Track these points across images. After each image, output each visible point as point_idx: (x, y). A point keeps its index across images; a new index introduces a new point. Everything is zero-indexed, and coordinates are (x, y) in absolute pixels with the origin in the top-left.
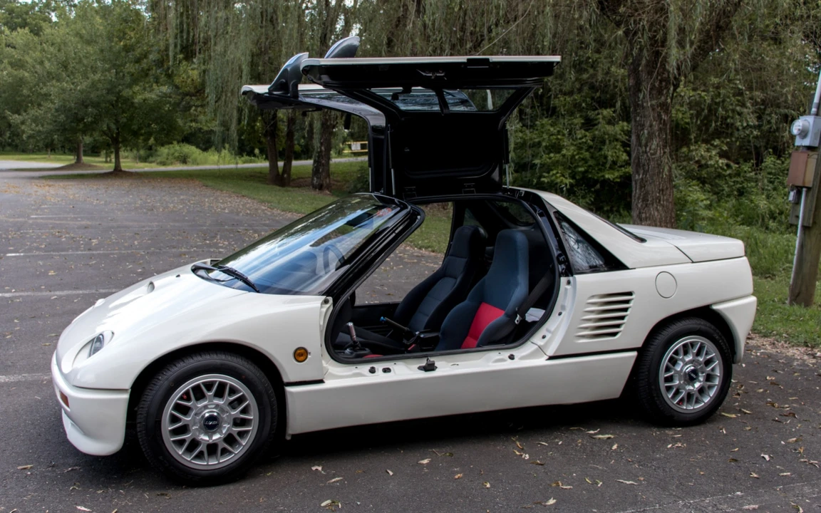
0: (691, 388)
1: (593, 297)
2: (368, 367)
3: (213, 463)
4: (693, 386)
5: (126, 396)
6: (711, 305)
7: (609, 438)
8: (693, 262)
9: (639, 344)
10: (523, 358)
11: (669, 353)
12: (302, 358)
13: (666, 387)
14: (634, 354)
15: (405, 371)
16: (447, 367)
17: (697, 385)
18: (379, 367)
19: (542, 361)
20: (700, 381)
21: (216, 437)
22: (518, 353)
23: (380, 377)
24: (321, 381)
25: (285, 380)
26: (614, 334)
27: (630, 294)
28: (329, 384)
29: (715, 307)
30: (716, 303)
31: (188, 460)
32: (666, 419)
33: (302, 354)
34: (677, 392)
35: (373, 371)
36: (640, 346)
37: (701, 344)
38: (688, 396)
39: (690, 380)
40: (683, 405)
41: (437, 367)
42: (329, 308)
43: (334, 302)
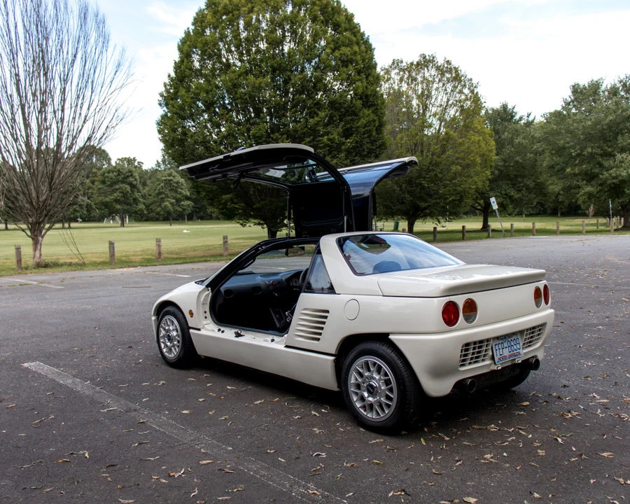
0: (371, 399)
1: (306, 309)
3: (170, 356)
6: (388, 334)
7: (315, 415)
8: (383, 296)
10: (277, 343)
11: (355, 365)
12: (191, 316)
13: (353, 391)
14: (333, 358)
15: (229, 334)
16: (249, 338)
18: (222, 329)
19: (281, 347)
21: (169, 344)
22: (277, 339)
23: (219, 335)
24: (199, 330)
25: (190, 325)
26: (318, 339)
27: (328, 312)
28: (203, 332)
29: (391, 337)
30: (390, 334)
33: (191, 314)
34: (362, 399)
35: (219, 330)
36: (334, 353)
37: (379, 365)
38: (371, 406)
39: (369, 392)
40: (365, 411)
41: (242, 336)
42: (209, 293)
43: (212, 292)
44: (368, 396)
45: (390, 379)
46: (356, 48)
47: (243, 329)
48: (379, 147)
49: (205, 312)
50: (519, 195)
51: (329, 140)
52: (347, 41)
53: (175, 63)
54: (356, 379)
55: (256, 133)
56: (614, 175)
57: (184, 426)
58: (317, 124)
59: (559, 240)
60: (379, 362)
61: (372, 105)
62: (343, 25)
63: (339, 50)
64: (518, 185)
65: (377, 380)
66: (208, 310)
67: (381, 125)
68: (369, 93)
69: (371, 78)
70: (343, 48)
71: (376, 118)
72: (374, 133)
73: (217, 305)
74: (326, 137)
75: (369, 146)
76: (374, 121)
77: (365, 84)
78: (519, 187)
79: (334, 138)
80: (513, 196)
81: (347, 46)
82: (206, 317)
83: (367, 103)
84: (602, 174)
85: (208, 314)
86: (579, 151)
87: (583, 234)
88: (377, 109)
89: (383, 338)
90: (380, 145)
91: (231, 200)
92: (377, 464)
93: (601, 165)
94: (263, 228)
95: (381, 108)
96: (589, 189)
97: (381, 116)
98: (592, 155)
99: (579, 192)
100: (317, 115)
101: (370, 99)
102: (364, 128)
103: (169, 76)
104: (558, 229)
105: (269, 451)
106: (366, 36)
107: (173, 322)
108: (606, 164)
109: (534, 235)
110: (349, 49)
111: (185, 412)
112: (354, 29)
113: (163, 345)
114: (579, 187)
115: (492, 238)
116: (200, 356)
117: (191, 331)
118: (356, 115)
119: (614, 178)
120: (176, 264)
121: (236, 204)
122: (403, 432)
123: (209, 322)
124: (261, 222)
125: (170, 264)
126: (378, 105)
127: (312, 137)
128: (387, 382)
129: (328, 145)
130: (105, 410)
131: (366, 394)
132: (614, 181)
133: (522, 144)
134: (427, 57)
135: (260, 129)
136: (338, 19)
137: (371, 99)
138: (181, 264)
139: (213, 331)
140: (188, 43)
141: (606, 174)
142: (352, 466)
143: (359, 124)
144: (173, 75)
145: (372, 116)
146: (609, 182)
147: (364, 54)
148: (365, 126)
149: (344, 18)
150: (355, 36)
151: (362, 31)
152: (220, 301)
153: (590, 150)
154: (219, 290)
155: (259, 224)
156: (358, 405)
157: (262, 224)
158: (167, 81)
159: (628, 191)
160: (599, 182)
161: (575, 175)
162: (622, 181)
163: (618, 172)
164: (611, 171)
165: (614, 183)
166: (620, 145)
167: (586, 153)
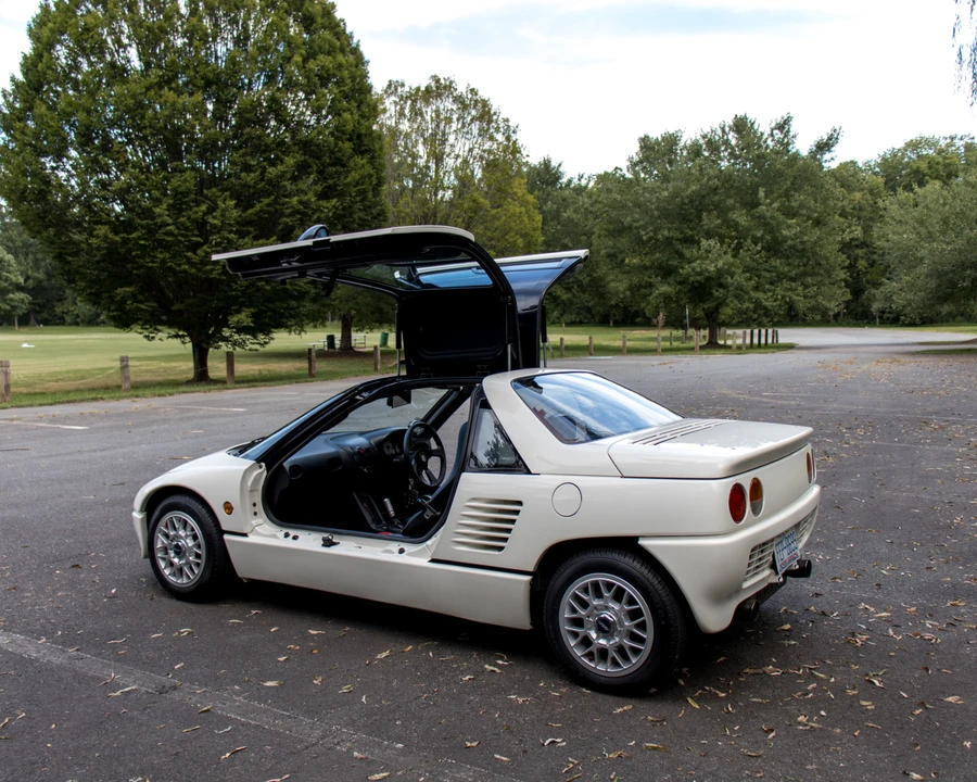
0: (604, 642)
1: (474, 499)
2: (284, 531)
3: (180, 582)
6: (636, 538)
7: (493, 671)
8: (622, 477)
9: (531, 568)
10: (410, 554)
11: (574, 588)
12: (228, 511)
13: (568, 631)
14: (528, 578)
15: (309, 541)
16: (350, 547)
18: (293, 533)
19: (423, 562)
20: (619, 638)
22: (407, 547)
23: (289, 543)
24: (245, 535)
25: (224, 527)
26: (500, 549)
27: (520, 503)
28: (251, 539)
29: (641, 542)
30: (641, 537)
31: (167, 573)
33: (228, 508)
34: (586, 642)
35: (287, 535)
36: (531, 569)
37: (620, 588)
38: (603, 653)
39: (600, 630)
40: (591, 660)
41: (335, 544)
42: (261, 472)
43: (268, 469)
44: (598, 638)
45: (640, 609)
46: (340, 58)
47: (336, 533)
48: (375, 218)
49: (255, 505)
50: (569, 296)
51: (300, 202)
52: (327, 46)
53: (25, 57)
54: (574, 611)
55: (179, 186)
56: (698, 269)
57: (288, 711)
58: (282, 175)
59: (634, 362)
60: (618, 582)
61: (369, 151)
62: (319, 20)
63: (315, 59)
65: (613, 611)
66: (259, 500)
67: (380, 183)
68: (363, 131)
69: (365, 109)
70: (321, 57)
71: (372, 172)
72: (370, 195)
73: (277, 493)
74: (296, 198)
75: (362, 215)
76: (370, 176)
77: (356, 117)
78: (568, 283)
79: (309, 200)
80: (560, 297)
81: (329, 54)
82: (255, 514)
83: (360, 147)
84: (682, 268)
85: (260, 508)
86: (651, 234)
87: (659, 354)
88: (373, 157)
89: (629, 545)
90: (379, 215)
91: (134, 296)
92: (654, 748)
93: (681, 255)
94: (184, 343)
95: (379, 156)
96: (665, 288)
97: (379, 169)
98: (669, 241)
99: (651, 294)
100: (282, 162)
101: (365, 143)
102: (355, 187)
103: (13, 79)
104: (624, 346)
105: (469, 744)
106: (355, 41)
107: (185, 524)
108: (687, 253)
109: (591, 355)
110: (330, 58)
111: (269, 684)
112: (337, 28)
113: (162, 564)
114: (650, 285)
116: (240, 579)
117: (226, 537)
118: (344, 166)
119: (700, 274)
120: (41, 405)
121: (141, 302)
122: (654, 690)
123: (260, 521)
124: (181, 333)
125: (32, 406)
126: (374, 151)
127: (273, 197)
128: (634, 614)
129: (298, 212)
130: (118, 693)
131: (593, 635)
132: (698, 278)
133: (573, 219)
134: (442, 81)
135: (185, 181)
136: (310, 9)
137: (366, 141)
138: (50, 405)
139: (275, 536)
140: (50, 25)
141: (687, 269)
142: (619, 756)
143: (349, 179)
144: (20, 77)
145: (369, 169)
146: (692, 279)
147: (354, 69)
148: (357, 184)
149: (319, 7)
150: (338, 39)
151: (348, 31)
152: (284, 484)
153: (666, 233)
154: (281, 466)
155: (177, 336)
156: (578, 653)
157: (183, 336)
158: (9, 87)
159: (716, 294)
160: (678, 279)
161: (645, 268)
162: (708, 279)
163: (704, 266)
164: (694, 264)
165: (697, 281)
166: (706, 227)
167: (660, 236)
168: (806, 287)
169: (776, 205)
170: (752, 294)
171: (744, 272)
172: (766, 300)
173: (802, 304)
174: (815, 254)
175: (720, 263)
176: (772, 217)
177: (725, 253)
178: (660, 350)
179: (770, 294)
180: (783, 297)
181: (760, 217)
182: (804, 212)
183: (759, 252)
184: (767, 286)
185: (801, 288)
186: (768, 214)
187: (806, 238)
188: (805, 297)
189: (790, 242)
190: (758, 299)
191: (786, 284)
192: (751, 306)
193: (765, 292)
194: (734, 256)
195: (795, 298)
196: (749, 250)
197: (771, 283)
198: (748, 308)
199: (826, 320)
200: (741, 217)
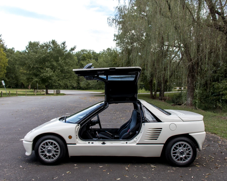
0: (182, 156)
1: (150, 129)
2: (88, 142)
3: (50, 160)
4: (183, 156)
5: (32, 143)
6: (188, 133)
8: (183, 121)
10: (129, 143)
11: (175, 146)
12: (70, 138)
13: (173, 155)
17: (184, 156)
20: (185, 155)
21: (50, 154)
24: (75, 144)
25: (67, 143)
26: (156, 139)
27: (161, 129)
28: (77, 145)
30: (190, 133)
31: (44, 158)
32: (173, 164)
34: (177, 157)
36: (164, 143)
37: (185, 144)
38: (181, 159)
39: (181, 154)
40: (179, 161)
41: (106, 143)
42: (79, 126)
43: (81, 126)
45: (189, 148)
50: (9, 80)
54: (174, 151)
56: (45, 75)
64: (8, 76)
65: (184, 149)
78: (8, 77)
80: (6, 80)
84: (41, 75)
85: (78, 136)
86: (33, 66)
87: (35, 96)
92: (208, 174)
93: (40, 72)
96: (36, 79)
98: (37, 68)
99: (32, 81)
104: (26, 94)
107: (52, 143)
108: (42, 71)
109: (17, 95)
113: (42, 156)
114: (32, 79)
115: (3, 97)
119: (45, 76)
123: (78, 140)
132: (45, 77)
133: (10, 60)
139: (86, 143)
141: (42, 75)
142: (207, 177)
146: (43, 77)
153: (37, 66)
156: (176, 160)
159: (50, 81)
160: (39, 77)
161: (31, 74)
162: (47, 78)
163: (46, 75)
164: (44, 74)
165: (45, 78)
166: (47, 65)
167: (35, 67)
168: (70, 81)
169: (63, 61)
170: (58, 82)
171: (56, 76)
172: (61, 83)
173: (69, 84)
174: (71, 73)
175: (51, 74)
176: (62, 64)
177: (51, 72)
178: (36, 95)
179: (62, 82)
180: (65, 83)
181: (59, 64)
182: (69, 63)
183: (59, 72)
184: (61, 80)
185: (68, 81)
186: (61, 63)
187: (70, 70)
188: (69, 82)
189: (66, 70)
190: (59, 83)
191: (65, 80)
192: (58, 85)
193: (60, 81)
194: (54, 73)
195: (67, 83)
196: (57, 71)
197: (62, 79)
198: (57, 85)
199: (73, 88)
200: (55, 63)
